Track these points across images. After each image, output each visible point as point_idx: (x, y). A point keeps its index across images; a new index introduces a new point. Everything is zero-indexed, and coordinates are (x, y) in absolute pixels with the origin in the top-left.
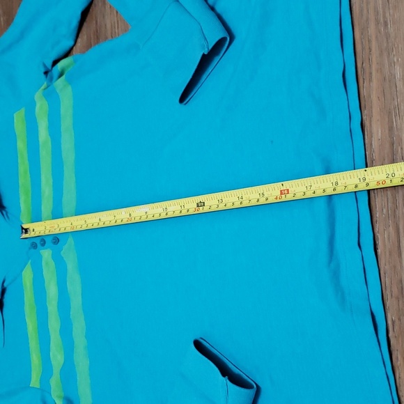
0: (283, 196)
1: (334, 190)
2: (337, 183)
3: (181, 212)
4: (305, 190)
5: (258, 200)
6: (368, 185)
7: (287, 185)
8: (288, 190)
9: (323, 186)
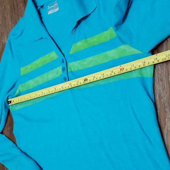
0: (122, 71)
1: (144, 65)
2: (145, 62)
3: (77, 84)
4: (131, 67)
5: (111, 75)
6: (158, 61)
7: (123, 66)
8: (123, 68)
9: (139, 64)
